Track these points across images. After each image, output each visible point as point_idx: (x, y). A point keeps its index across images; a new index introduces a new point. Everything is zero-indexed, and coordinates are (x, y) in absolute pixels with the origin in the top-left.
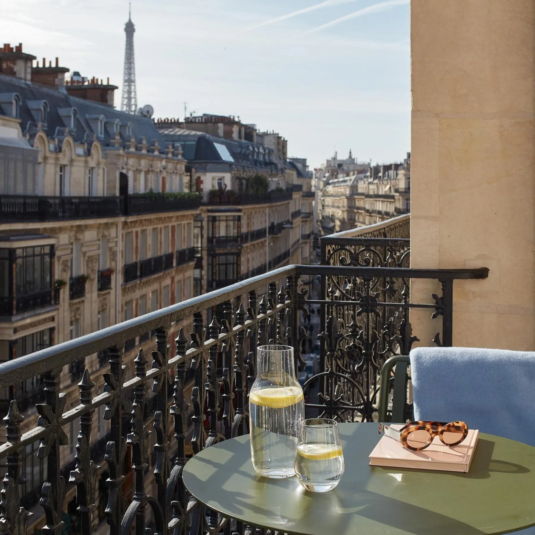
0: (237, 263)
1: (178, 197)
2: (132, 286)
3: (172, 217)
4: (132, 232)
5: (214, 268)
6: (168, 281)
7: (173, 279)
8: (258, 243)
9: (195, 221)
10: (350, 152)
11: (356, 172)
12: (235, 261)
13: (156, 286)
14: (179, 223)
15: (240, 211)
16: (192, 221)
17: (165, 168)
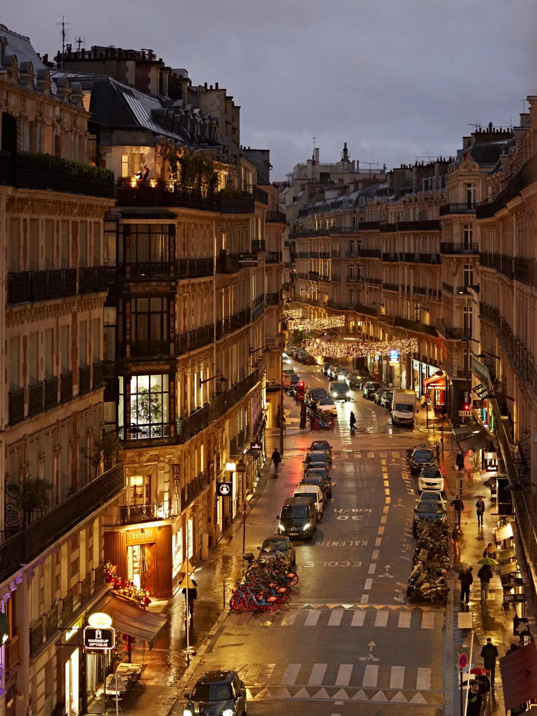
0: (168, 312)
1: (85, 170)
2: (20, 312)
3: (74, 205)
4: (18, 219)
5: (128, 320)
6: (68, 319)
7: (75, 316)
8: (199, 284)
9: (105, 220)
10: (345, 150)
11: (360, 185)
12: (165, 309)
13: (51, 322)
14: (83, 219)
15: (173, 216)
16: (101, 221)
17: (59, 121)
